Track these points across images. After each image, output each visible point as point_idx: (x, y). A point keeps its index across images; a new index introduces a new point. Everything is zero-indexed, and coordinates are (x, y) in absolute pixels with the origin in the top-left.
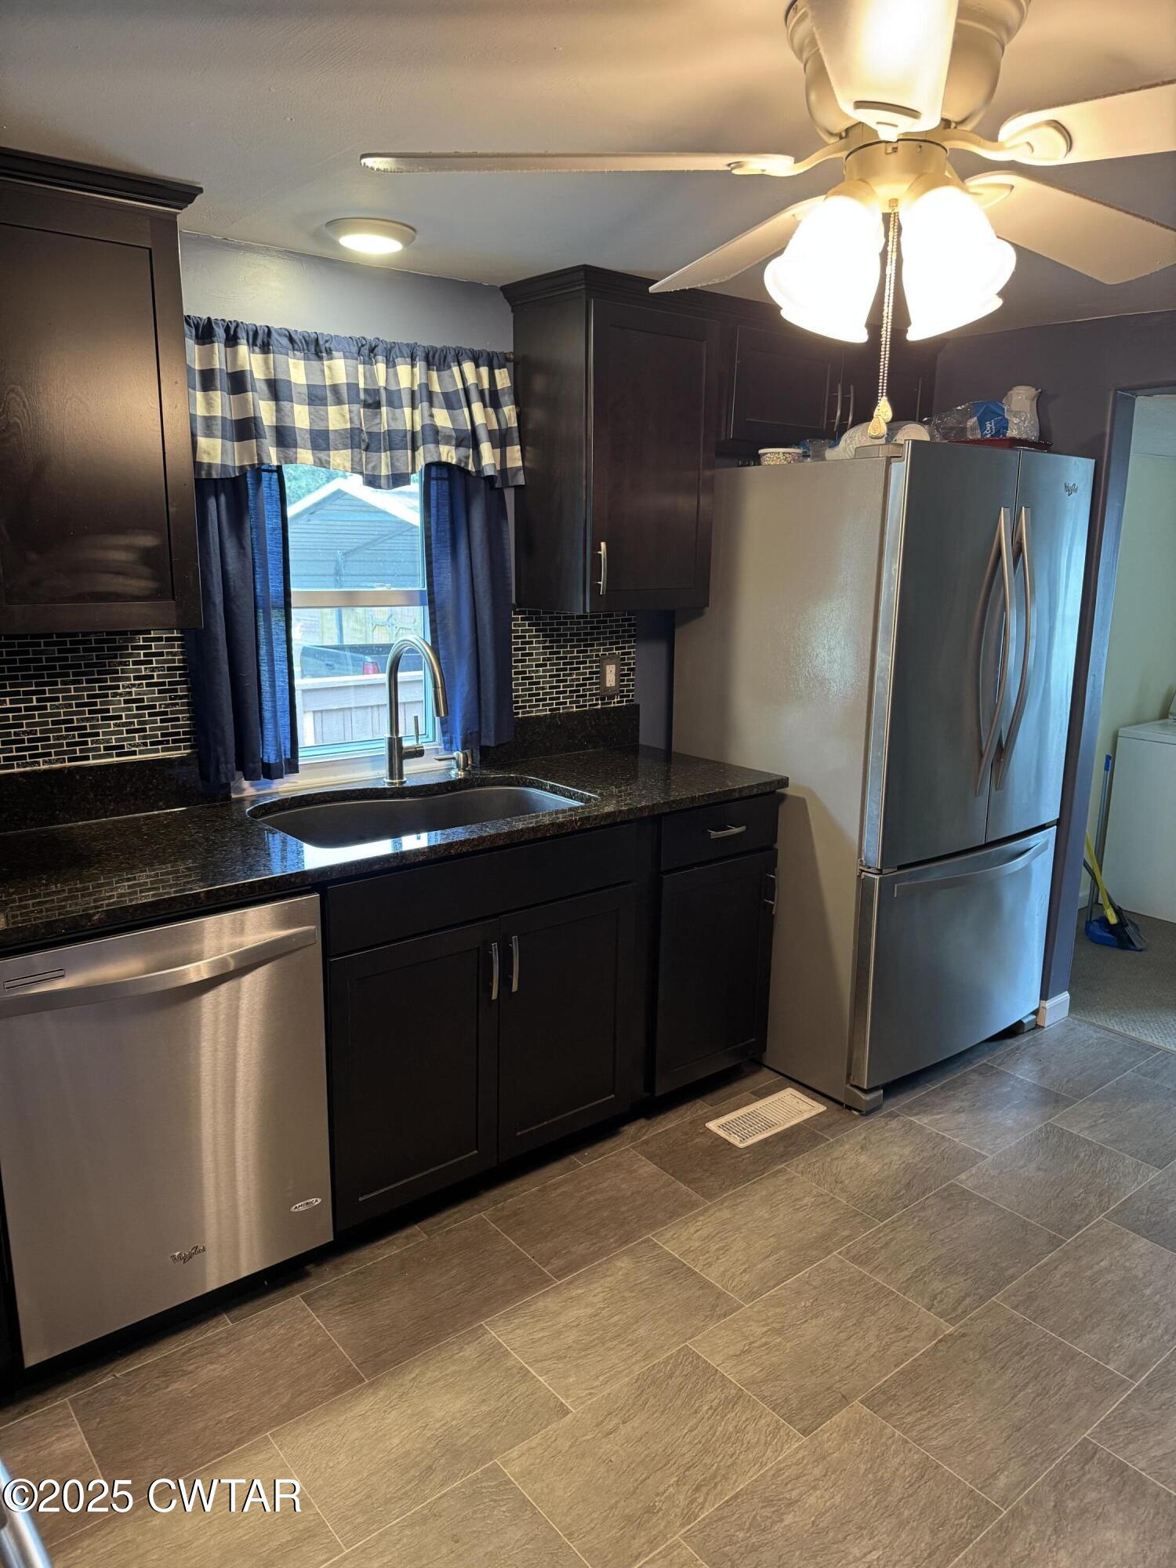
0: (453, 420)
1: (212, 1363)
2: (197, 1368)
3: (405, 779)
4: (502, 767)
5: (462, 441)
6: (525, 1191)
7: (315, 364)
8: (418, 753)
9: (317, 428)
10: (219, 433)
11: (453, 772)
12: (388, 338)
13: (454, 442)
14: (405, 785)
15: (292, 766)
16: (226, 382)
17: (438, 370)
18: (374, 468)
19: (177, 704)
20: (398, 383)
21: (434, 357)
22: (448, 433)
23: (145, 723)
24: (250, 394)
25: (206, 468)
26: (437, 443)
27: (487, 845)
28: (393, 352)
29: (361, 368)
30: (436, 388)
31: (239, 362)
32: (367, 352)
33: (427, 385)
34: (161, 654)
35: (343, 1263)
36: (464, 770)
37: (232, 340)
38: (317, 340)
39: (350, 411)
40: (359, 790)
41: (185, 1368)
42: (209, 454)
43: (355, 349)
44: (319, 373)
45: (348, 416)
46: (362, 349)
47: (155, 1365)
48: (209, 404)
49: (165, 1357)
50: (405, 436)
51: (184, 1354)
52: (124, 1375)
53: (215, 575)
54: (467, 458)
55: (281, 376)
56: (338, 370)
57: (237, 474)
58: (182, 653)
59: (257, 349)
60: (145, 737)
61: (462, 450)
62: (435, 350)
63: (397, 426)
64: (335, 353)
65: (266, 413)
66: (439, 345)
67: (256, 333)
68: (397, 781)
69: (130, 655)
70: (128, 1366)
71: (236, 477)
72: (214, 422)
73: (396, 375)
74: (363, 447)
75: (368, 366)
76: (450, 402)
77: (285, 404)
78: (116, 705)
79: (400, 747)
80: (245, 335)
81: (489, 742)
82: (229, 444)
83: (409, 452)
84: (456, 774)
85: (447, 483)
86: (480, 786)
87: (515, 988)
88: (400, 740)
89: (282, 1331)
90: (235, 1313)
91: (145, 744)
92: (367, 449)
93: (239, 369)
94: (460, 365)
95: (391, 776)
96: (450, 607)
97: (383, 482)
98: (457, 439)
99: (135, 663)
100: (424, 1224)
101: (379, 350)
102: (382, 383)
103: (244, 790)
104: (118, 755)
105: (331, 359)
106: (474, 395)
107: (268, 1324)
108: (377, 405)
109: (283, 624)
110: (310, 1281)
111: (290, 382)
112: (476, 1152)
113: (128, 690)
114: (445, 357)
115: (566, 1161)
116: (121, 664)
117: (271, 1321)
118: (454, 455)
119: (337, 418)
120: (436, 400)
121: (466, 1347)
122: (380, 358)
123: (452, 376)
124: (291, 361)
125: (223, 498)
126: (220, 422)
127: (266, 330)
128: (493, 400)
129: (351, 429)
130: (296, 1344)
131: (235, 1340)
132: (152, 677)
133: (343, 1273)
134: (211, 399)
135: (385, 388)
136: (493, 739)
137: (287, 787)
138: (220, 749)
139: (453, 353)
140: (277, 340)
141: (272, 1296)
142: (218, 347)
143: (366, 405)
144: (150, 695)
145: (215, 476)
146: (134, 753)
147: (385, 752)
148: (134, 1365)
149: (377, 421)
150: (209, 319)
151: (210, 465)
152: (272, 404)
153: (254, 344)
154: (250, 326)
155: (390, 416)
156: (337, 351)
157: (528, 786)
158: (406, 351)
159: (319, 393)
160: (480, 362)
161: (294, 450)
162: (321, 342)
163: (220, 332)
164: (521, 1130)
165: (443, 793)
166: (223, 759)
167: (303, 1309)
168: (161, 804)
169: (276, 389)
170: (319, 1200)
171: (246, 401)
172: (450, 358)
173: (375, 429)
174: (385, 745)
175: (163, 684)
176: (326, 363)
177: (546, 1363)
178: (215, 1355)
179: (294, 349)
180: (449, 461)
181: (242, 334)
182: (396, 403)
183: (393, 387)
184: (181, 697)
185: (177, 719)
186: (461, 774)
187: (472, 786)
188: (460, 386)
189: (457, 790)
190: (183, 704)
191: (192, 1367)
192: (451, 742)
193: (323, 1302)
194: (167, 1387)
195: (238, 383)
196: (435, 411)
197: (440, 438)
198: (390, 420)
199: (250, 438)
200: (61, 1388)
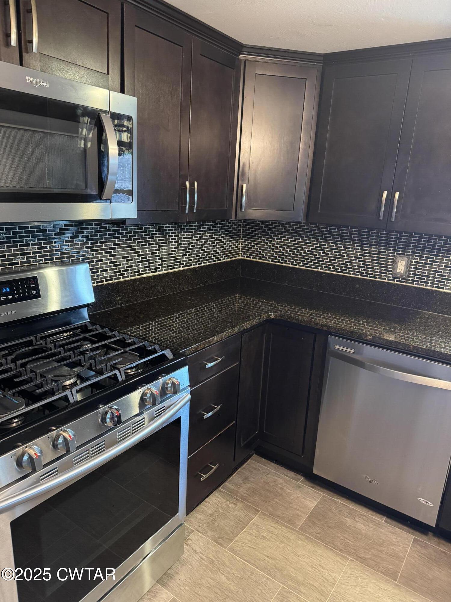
1: (364, 525)
2: (358, 521)
35: (444, 545)
41: (356, 518)
47: (351, 509)
49: (356, 510)
51: (361, 515)
52: (341, 503)
70: (345, 502)
89: (394, 540)
90: (389, 520)
107: (393, 533)
110: (424, 537)
117: (395, 534)
130: (392, 548)
131: (378, 527)
133: (439, 547)
141: (405, 528)
148: (347, 504)
167: (409, 542)
170: (433, 505)
178: (367, 524)
191: (358, 520)
193: (419, 547)
194: (346, 517)
200: (326, 491)
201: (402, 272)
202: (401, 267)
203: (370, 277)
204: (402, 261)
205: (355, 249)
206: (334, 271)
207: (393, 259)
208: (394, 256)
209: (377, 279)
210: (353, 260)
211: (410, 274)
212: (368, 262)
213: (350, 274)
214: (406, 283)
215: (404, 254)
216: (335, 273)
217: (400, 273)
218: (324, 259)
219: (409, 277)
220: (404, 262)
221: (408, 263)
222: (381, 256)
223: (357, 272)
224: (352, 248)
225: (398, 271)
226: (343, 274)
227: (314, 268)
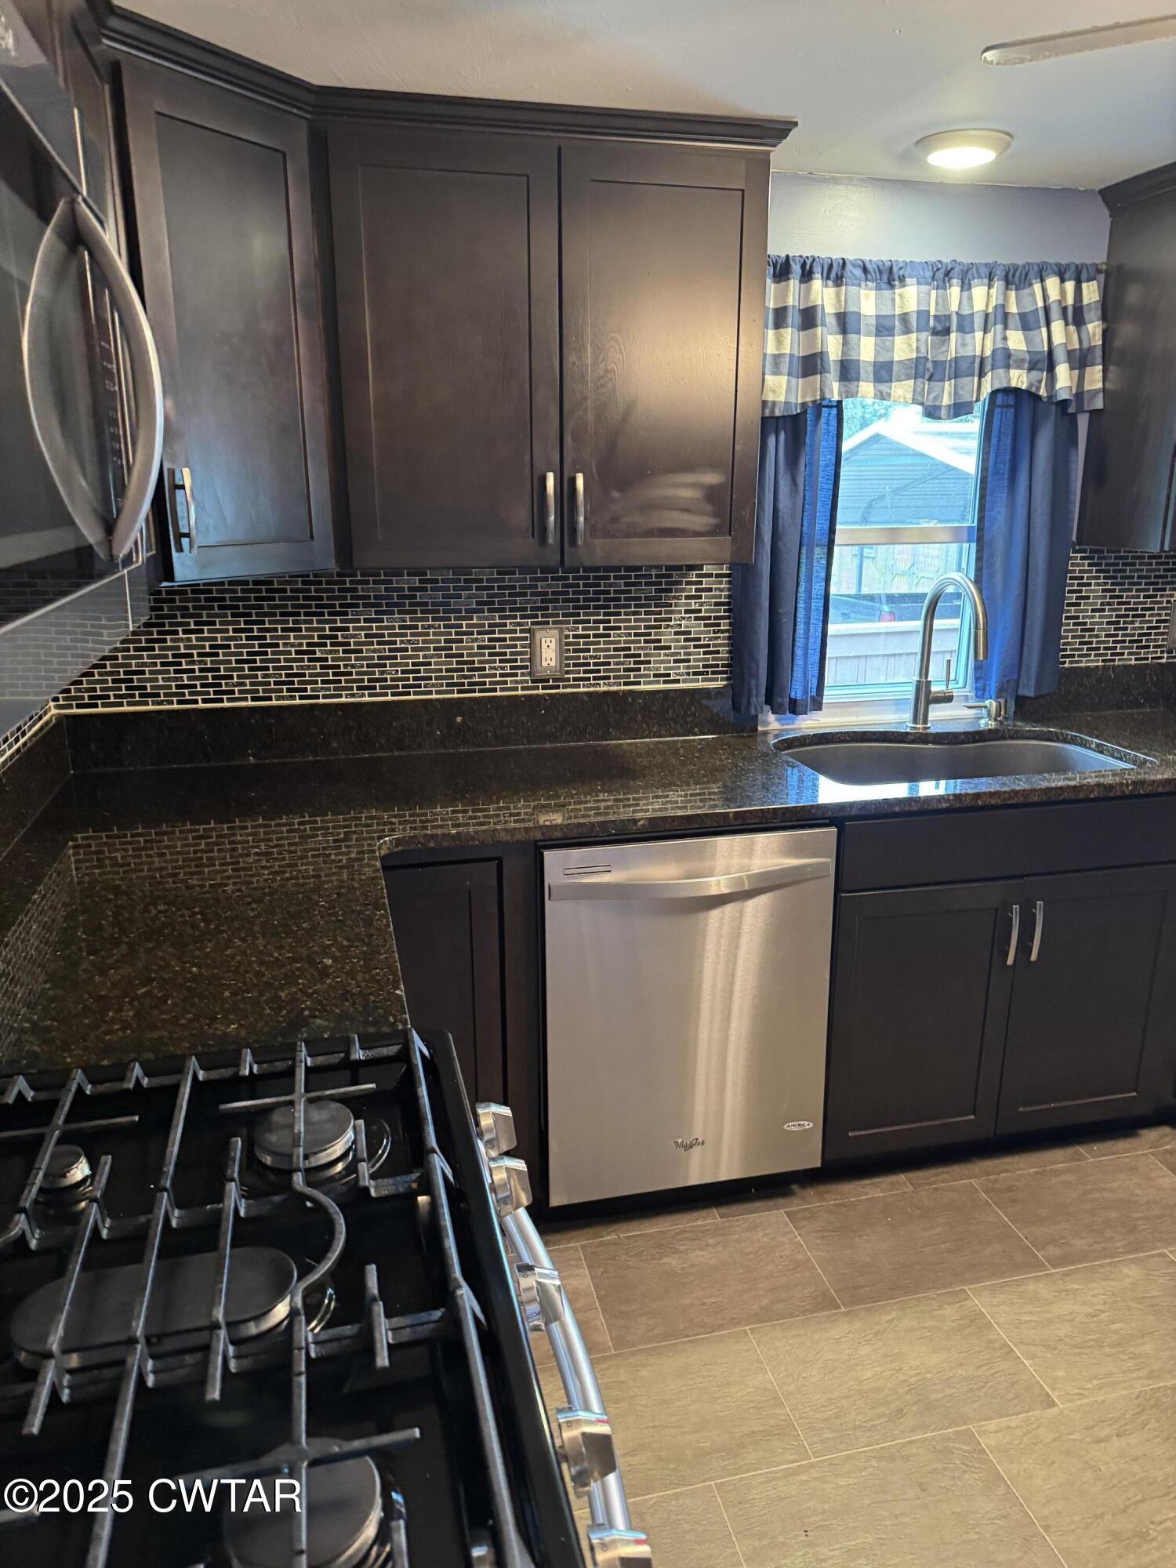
0: (1028, 342)
1: (701, 1249)
2: (687, 1250)
3: (929, 725)
4: (1038, 721)
5: (1036, 364)
6: (1020, 1170)
7: (887, 293)
8: (947, 699)
9: (881, 360)
10: (786, 371)
11: (983, 722)
12: (966, 259)
13: (1026, 365)
14: (928, 731)
15: (817, 705)
16: (798, 319)
17: (1017, 289)
18: (935, 398)
19: (719, 637)
20: (972, 307)
21: (1014, 275)
22: (1021, 356)
23: (689, 654)
24: (819, 329)
25: (770, 405)
26: (1008, 367)
27: (1020, 799)
28: (970, 273)
29: (934, 293)
30: (1013, 309)
31: (812, 297)
32: (942, 276)
33: (1003, 306)
34: (710, 590)
35: (828, 1192)
36: (996, 720)
37: (807, 276)
38: (891, 268)
39: (918, 340)
40: (880, 732)
41: (677, 1247)
42: (774, 391)
43: (929, 274)
44: (889, 302)
45: (914, 345)
46: (937, 273)
47: (653, 1236)
48: (779, 342)
49: (660, 1232)
50: (974, 363)
51: (677, 1234)
52: (625, 1238)
53: (766, 513)
54: (1040, 382)
55: (852, 309)
56: (910, 297)
57: (799, 411)
58: (729, 589)
59: (830, 283)
60: (688, 667)
61: (1035, 374)
62: (1016, 268)
63: (967, 352)
64: (908, 280)
65: (833, 346)
66: (1020, 262)
67: (831, 266)
68: (920, 726)
69: (683, 590)
70: (628, 1230)
71: (797, 415)
72: (782, 360)
73: (970, 298)
74: (927, 377)
75: (941, 291)
76: (1026, 323)
77: (852, 337)
78: (667, 636)
79: (928, 692)
80: (820, 270)
81: (1029, 692)
82: (794, 380)
83: (976, 379)
84: (986, 724)
85: (1012, 410)
86: (1012, 738)
87: (1034, 957)
88: (929, 683)
89: (765, 1239)
90: (724, 1210)
91: (688, 674)
92: (930, 379)
93: (811, 305)
94: (1042, 280)
95: (915, 720)
96: (1000, 545)
97: (943, 412)
98: (1030, 362)
99: (687, 598)
100: (912, 1175)
101: (955, 273)
102: (954, 307)
103: (769, 723)
104: (665, 682)
105: (904, 286)
106: (1055, 312)
107: (753, 1228)
108: (947, 331)
109: (824, 562)
110: (795, 1200)
111: (859, 314)
112: (972, 1117)
113: (678, 622)
114: (1027, 274)
115: (1070, 1151)
116: (675, 598)
117: (756, 1227)
118: (1025, 380)
119: (903, 348)
120: (1011, 322)
121: (946, 1306)
122: (955, 281)
123: (1033, 294)
124: (863, 292)
125: (782, 436)
126: (787, 359)
127: (841, 262)
128: (1076, 316)
129: (917, 358)
130: (778, 1254)
131: (723, 1235)
132: (700, 611)
133: (825, 1200)
134: (782, 336)
135: (957, 313)
136: (1032, 690)
137: (809, 724)
138: (753, 682)
139: (1036, 268)
140: (851, 272)
141: (757, 1204)
142: (793, 283)
143: (935, 333)
144: (697, 628)
145: (777, 413)
146: (678, 681)
147: (911, 696)
148: (635, 1231)
149: (944, 349)
150: (787, 256)
151: (774, 403)
152: (840, 337)
153: (828, 278)
154: (826, 260)
155: (959, 342)
156: (911, 277)
157: (1070, 743)
158: (984, 271)
159: (888, 323)
160: (1067, 276)
161: (856, 383)
162: (895, 270)
163: (796, 268)
164: (1023, 1106)
165: (969, 743)
166: (754, 692)
167: (786, 1225)
168: (696, 730)
169: (845, 323)
170: (811, 1125)
171: (815, 335)
172: (1032, 274)
173: (941, 358)
174: (912, 688)
175: (709, 618)
176: (897, 291)
177: (1033, 1348)
178: (703, 1243)
179: (866, 279)
180: (1019, 386)
181: (817, 269)
182: (967, 329)
183: (966, 312)
184: (723, 632)
185: (718, 652)
186: (992, 725)
187: (1003, 738)
188: (1040, 304)
189: (984, 741)
190: (724, 638)
191: (683, 1248)
192: (984, 690)
193: (805, 1223)
194: (661, 1259)
195: (809, 318)
196: (1009, 333)
197: (1011, 362)
198: (959, 346)
199: (815, 373)
200: (574, 1233)
201: (553, 664)
202: (549, 653)
203: (480, 691)
204: (548, 640)
205: (430, 627)
206: (386, 694)
207: (525, 639)
208: (529, 631)
209: (498, 693)
210: (432, 656)
211: (568, 665)
212: (469, 655)
213: (431, 693)
214: (564, 687)
215: (548, 623)
216: (389, 698)
217: (549, 667)
218: (353, 666)
219: (568, 672)
220: (553, 640)
221: (560, 640)
222: (497, 636)
223: (448, 685)
224: (423, 627)
225: (545, 664)
226: (412, 697)
227: (325, 697)
